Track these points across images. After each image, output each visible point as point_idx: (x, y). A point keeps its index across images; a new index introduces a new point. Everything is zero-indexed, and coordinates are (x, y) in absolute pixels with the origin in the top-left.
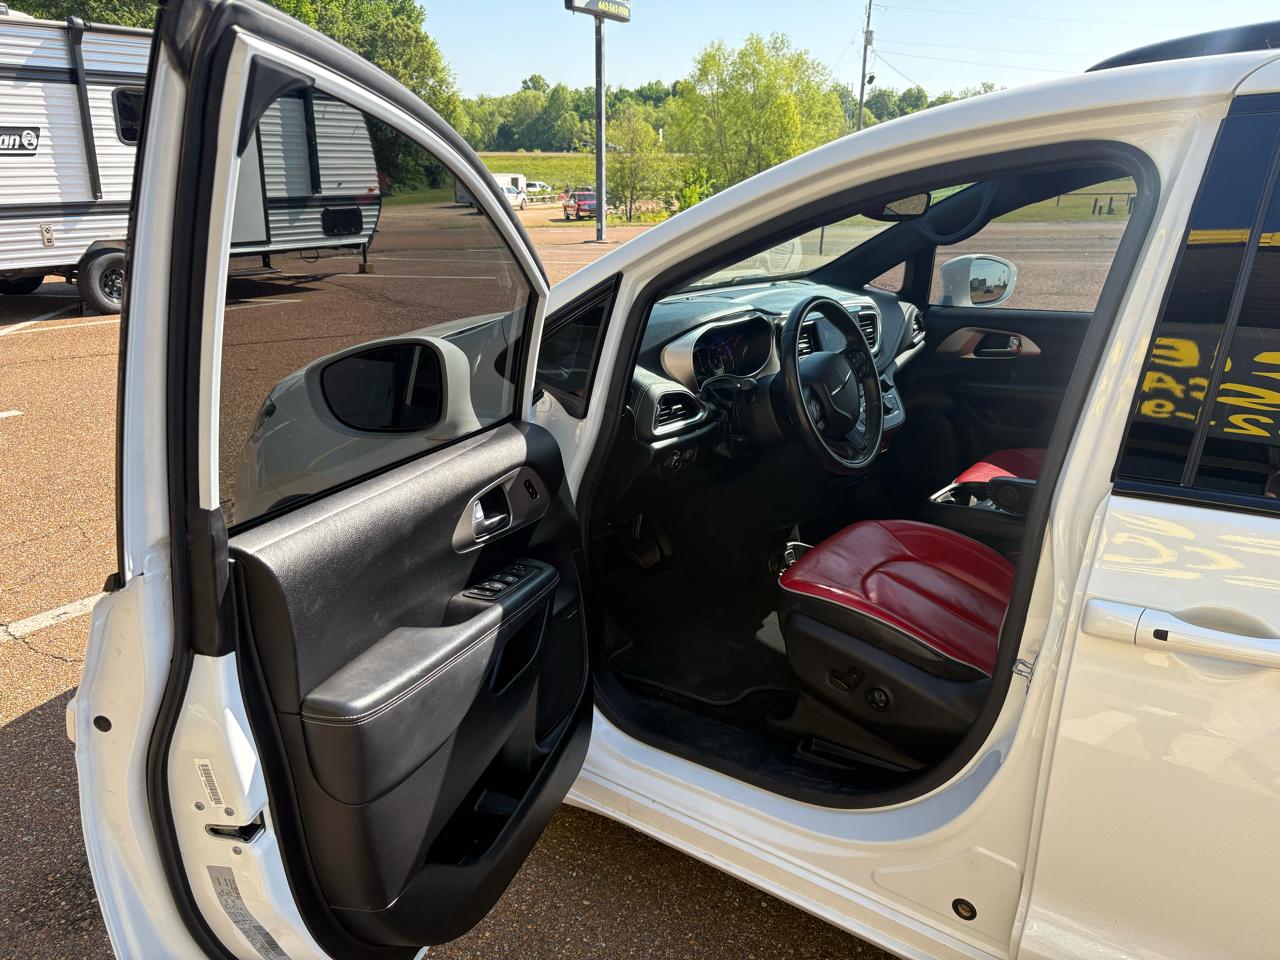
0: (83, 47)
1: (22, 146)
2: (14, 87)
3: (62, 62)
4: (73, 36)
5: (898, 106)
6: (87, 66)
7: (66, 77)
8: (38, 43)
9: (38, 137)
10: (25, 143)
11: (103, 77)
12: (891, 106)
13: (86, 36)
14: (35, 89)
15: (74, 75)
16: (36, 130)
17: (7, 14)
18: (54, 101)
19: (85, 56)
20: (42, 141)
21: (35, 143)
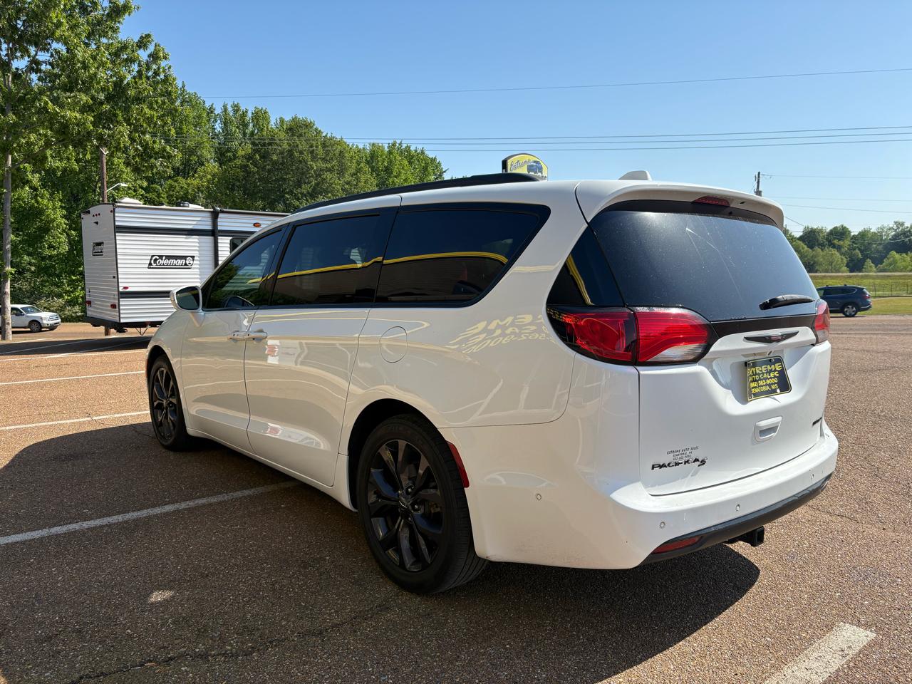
0: (219, 220)
1: (186, 264)
2: (186, 238)
3: (210, 228)
4: (215, 215)
5: (827, 239)
6: (219, 228)
7: (210, 233)
8: (199, 219)
9: (193, 260)
10: (187, 262)
11: (226, 233)
12: (820, 239)
13: (220, 215)
14: (195, 239)
15: (214, 233)
16: (193, 257)
17: (188, 207)
18: (202, 244)
19: (219, 224)
20: (195, 262)
21: (191, 262)
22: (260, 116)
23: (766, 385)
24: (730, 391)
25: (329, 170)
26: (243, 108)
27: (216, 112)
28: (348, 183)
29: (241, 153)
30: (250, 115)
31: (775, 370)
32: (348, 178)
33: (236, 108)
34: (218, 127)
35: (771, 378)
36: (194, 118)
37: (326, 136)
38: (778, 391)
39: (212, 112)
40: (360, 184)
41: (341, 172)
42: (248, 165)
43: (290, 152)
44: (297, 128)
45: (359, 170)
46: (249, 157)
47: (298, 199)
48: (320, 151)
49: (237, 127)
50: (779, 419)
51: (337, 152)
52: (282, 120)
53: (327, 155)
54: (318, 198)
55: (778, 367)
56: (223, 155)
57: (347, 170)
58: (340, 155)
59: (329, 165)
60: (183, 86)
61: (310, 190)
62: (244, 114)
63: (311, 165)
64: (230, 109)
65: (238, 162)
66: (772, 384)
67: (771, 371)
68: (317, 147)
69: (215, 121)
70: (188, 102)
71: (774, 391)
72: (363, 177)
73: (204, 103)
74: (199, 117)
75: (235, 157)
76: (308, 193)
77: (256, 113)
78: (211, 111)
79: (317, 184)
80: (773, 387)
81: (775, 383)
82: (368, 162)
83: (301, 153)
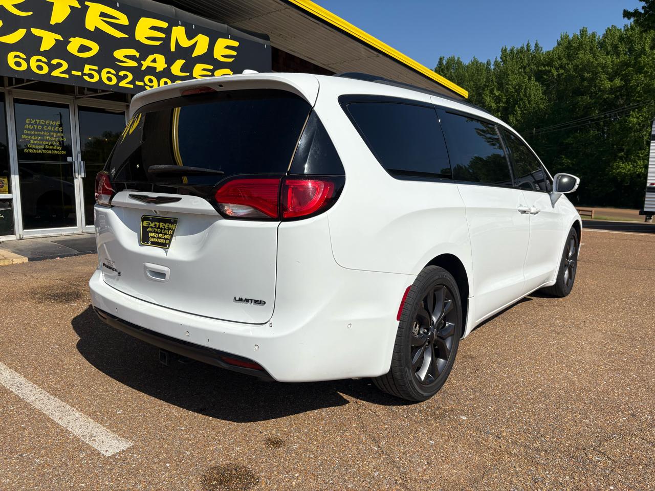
55: (174, 227)
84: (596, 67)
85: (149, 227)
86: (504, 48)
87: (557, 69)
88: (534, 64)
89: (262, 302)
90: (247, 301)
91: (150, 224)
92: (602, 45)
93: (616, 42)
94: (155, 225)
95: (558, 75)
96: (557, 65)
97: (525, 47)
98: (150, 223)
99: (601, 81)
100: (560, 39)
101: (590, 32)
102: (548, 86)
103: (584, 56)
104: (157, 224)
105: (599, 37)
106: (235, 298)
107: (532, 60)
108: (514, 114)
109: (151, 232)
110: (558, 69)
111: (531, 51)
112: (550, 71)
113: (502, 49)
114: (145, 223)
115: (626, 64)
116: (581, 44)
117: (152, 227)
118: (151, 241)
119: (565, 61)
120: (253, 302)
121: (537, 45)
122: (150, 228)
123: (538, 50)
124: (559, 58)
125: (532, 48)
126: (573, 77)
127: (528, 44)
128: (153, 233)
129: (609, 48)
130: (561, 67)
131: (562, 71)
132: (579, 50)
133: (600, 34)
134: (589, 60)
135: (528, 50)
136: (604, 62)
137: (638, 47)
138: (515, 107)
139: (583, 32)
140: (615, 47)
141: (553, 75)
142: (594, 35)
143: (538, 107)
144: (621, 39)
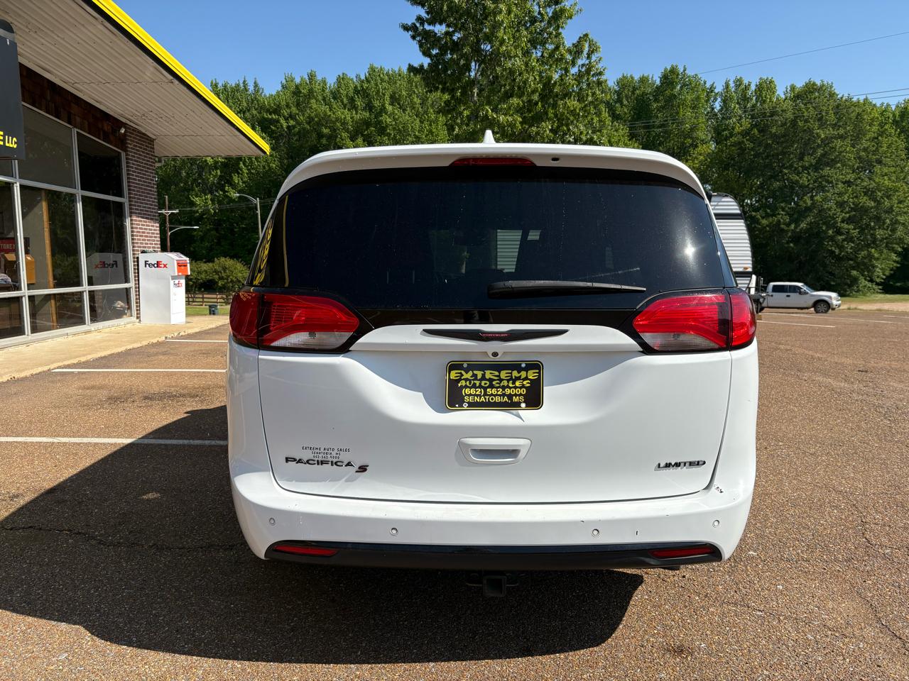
22: (766, 87)
23: (504, 395)
24: (421, 394)
25: (841, 137)
26: (746, 82)
27: (716, 91)
28: (865, 150)
29: (737, 129)
30: (753, 87)
31: (526, 378)
32: (865, 144)
33: (739, 82)
34: (717, 106)
35: (516, 387)
36: (692, 100)
37: (842, 98)
38: (523, 405)
39: (712, 92)
40: (881, 150)
41: (857, 138)
42: (743, 142)
43: (794, 123)
44: (808, 94)
45: (881, 133)
46: (745, 133)
47: (798, 174)
48: (832, 118)
49: (738, 103)
50: (527, 442)
51: (853, 115)
52: (793, 88)
53: (839, 119)
54: (822, 170)
55: (532, 375)
56: (719, 134)
57: (864, 135)
58: (857, 118)
59: (842, 131)
60: (684, 71)
61: (814, 162)
62: (747, 87)
63: (817, 134)
64: (732, 84)
65: (733, 139)
66: (516, 395)
67: (518, 378)
68: (827, 113)
69: (715, 99)
70: (687, 85)
71: (517, 405)
72: (885, 141)
73: (705, 83)
74: (698, 98)
75: (732, 135)
76: (811, 165)
77: (761, 84)
78: (712, 89)
79: (823, 155)
80: (515, 399)
81: (521, 395)
82: (895, 122)
83: (806, 121)
84: (334, 123)
85: (460, 380)
86: (214, 82)
87: (286, 119)
88: (256, 110)
89: (700, 463)
90: (677, 465)
91: (462, 375)
92: (336, 95)
93: (351, 94)
94: (475, 376)
95: (288, 127)
96: (286, 114)
97: (242, 85)
98: (463, 372)
99: (342, 140)
100: (284, 82)
101: (319, 78)
102: (277, 139)
103: (318, 107)
104: (479, 374)
105: (330, 85)
106: (659, 464)
107: (252, 103)
108: (238, 173)
109: (466, 387)
110: (288, 119)
111: (250, 90)
112: (278, 121)
113: (212, 83)
114: (454, 375)
115: (367, 123)
116: (311, 91)
117: (466, 380)
118: (469, 403)
119: (294, 110)
120: (687, 464)
121: (256, 85)
122: (463, 381)
123: (258, 91)
124: (288, 106)
125: (251, 88)
126: (308, 132)
127: (244, 81)
128: (471, 388)
129: (345, 101)
130: (291, 116)
131: (292, 123)
132: (309, 98)
133: (331, 82)
134: (325, 113)
135: (246, 90)
136: (343, 117)
137: (377, 104)
138: (239, 164)
139: (312, 76)
140: (352, 100)
141: (282, 126)
142: (324, 82)
143: (269, 166)
144: (356, 91)
